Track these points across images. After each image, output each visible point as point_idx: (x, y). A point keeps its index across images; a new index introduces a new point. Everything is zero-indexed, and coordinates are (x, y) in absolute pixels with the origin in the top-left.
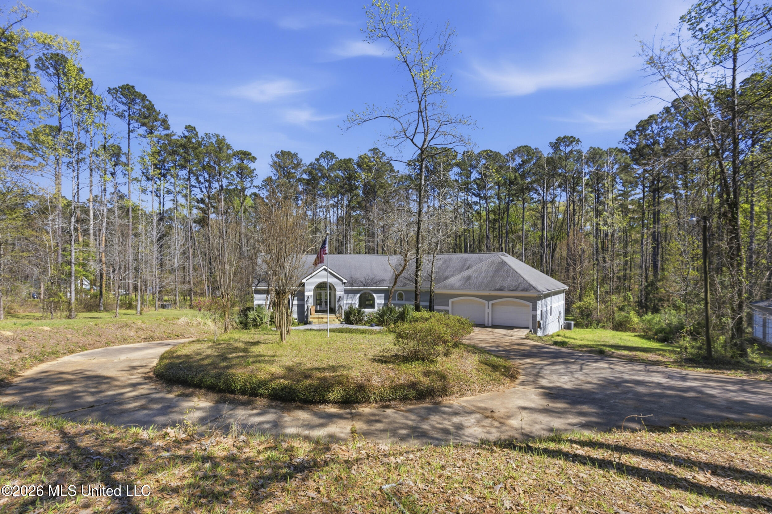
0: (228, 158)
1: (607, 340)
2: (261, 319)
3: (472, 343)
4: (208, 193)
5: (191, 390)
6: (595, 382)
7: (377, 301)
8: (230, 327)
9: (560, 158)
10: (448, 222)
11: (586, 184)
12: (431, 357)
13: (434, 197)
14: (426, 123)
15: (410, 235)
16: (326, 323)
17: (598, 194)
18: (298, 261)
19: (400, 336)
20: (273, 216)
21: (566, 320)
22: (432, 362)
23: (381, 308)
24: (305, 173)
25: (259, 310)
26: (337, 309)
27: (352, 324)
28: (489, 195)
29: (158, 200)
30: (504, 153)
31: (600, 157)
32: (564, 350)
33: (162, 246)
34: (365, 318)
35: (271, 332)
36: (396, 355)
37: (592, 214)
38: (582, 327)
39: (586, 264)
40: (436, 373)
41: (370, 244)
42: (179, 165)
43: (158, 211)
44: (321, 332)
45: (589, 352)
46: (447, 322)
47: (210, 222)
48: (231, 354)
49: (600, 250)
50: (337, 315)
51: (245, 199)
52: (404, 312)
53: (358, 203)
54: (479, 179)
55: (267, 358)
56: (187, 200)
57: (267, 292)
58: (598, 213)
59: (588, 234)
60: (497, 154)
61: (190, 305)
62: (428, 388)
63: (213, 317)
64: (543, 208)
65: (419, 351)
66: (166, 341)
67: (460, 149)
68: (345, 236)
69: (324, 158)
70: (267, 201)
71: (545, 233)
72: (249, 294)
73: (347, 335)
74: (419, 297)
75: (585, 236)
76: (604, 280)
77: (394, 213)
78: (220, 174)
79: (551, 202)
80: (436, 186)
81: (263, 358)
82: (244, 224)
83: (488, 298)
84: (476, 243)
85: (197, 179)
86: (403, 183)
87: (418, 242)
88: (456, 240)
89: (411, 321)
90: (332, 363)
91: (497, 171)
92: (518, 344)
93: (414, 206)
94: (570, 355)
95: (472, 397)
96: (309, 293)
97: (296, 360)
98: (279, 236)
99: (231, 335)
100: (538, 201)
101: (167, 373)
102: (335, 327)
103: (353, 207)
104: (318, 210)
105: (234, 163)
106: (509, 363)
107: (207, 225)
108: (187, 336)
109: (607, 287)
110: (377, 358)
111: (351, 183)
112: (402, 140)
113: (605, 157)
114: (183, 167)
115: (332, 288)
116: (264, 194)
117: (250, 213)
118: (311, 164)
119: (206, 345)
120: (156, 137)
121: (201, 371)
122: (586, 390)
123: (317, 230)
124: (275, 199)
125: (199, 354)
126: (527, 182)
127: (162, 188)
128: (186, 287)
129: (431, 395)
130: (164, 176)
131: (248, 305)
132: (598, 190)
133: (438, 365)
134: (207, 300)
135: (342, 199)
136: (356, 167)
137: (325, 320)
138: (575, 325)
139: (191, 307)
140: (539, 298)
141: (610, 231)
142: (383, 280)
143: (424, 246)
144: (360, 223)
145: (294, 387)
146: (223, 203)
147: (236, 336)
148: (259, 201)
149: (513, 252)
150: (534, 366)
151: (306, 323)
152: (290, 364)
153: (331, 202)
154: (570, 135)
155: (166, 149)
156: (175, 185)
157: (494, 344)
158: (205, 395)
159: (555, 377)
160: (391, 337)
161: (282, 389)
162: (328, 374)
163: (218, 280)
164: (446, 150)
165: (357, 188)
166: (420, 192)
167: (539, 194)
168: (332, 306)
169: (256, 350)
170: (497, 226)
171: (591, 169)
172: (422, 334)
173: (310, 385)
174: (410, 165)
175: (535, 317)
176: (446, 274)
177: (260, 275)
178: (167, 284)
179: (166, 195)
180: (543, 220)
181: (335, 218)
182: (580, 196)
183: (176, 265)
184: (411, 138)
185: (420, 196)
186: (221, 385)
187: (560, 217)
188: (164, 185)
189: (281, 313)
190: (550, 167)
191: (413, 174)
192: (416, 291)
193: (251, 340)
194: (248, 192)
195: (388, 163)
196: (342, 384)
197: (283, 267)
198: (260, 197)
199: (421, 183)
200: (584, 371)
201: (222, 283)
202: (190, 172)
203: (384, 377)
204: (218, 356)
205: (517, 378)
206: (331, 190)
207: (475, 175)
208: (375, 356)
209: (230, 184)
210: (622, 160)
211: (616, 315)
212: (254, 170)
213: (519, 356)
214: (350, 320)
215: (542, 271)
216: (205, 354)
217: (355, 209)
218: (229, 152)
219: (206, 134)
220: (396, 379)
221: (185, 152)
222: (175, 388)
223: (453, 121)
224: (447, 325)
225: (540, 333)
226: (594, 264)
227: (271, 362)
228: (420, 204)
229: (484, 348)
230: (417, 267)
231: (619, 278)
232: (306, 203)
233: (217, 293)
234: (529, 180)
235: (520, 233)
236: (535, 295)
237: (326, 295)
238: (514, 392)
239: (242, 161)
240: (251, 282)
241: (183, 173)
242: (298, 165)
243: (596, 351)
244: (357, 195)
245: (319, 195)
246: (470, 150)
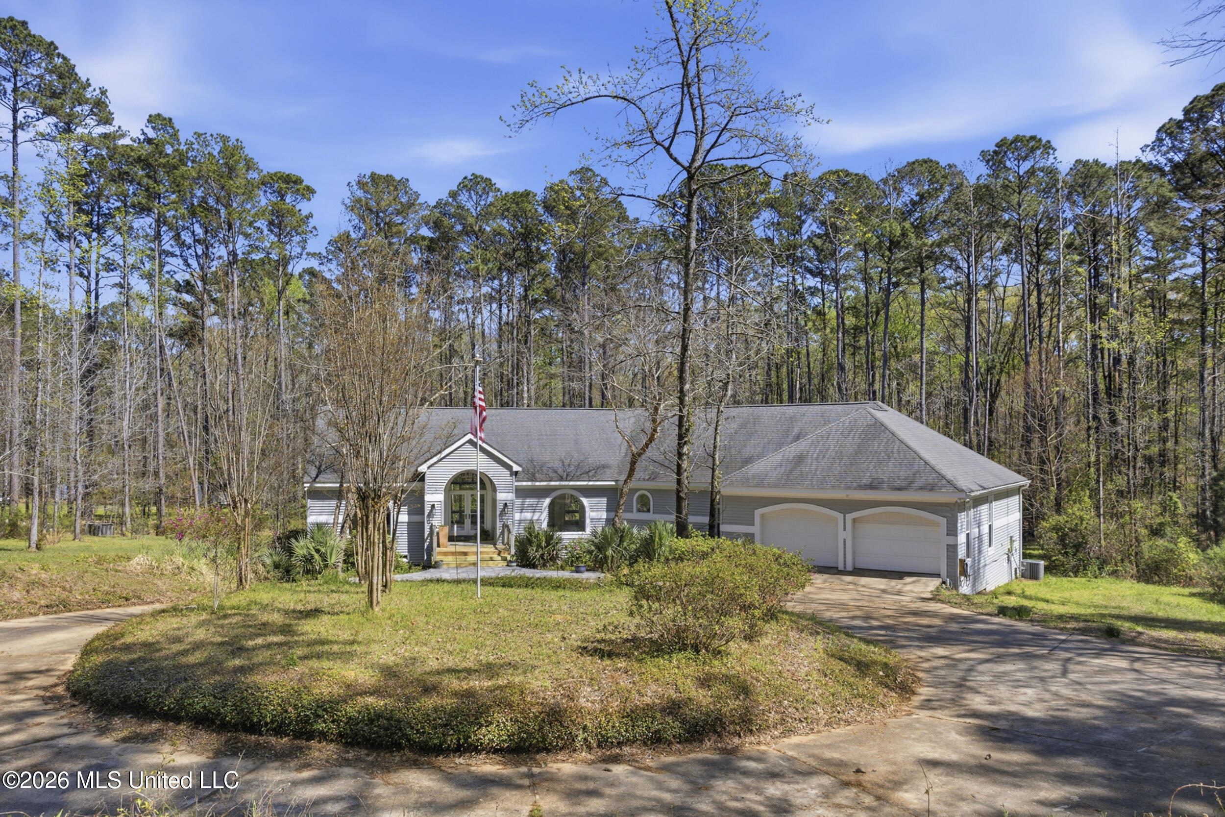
0: (249, 191)
1: (1124, 604)
2: (324, 558)
3: (810, 609)
4: (202, 269)
5: (155, 726)
6: (1100, 703)
7: (590, 514)
8: (251, 576)
9: (1005, 187)
10: (751, 332)
11: (1069, 246)
12: (716, 643)
13: (719, 276)
14: (699, 111)
15: (663, 364)
16: (475, 564)
17: (1096, 269)
18: (409, 422)
19: (642, 593)
20: (353, 323)
21: (1025, 556)
22: (717, 653)
23: (599, 530)
24: (427, 224)
25: (318, 536)
26: (498, 532)
27: (533, 566)
28: (842, 271)
29: (85, 284)
30: (876, 176)
31: (1100, 184)
32: (1022, 626)
33: (92, 389)
34: (563, 554)
35: (347, 587)
36: (634, 639)
37: (1081, 312)
38: (1065, 574)
39: (1069, 427)
40: (726, 679)
41: (575, 385)
42: (133, 206)
43: (84, 311)
44: (463, 586)
45: (1084, 631)
46: (752, 560)
47: (207, 335)
48: (251, 639)
49: (1102, 395)
50: (500, 546)
51: (288, 283)
52: (652, 538)
53: (547, 291)
54: (819, 236)
55: (336, 648)
56: (152, 285)
57: (338, 495)
58: (1096, 312)
59: (1073, 360)
60: (862, 179)
61: (157, 527)
62: (707, 714)
63: (212, 555)
64: (969, 301)
65: (686, 629)
66: (98, 612)
67: (778, 169)
68: (517, 367)
69: (469, 190)
70: (340, 288)
71: (972, 357)
72: (295, 499)
73: (521, 592)
74: (685, 503)
75: (1067, 363)
76: (1116, 462)
77: (627, 314)
78: (230, 227)
79: (985, 286)
80: (723, 252)
81: (326, 647)
82: (285, 340)
83: (845, 507)
84: (816, 381)
85: (177, 237)
86: (649, 247)
87: (681, 379)
88: (768, 375)
89: (667, 559)
90: (487, 657)
91: (861, 218)
92: (915, 613)
93: (673, 300)
94: (1038, 639)
95: (812, 737)
96: (435, 497)
97: (405, 651)
98: (366, 367)
99: (252, 596)
100: (957, 284)
101: (99, 688)
102: (493, 575)
103: (535, 301)
104: (456, 308)
105: (264, 202)
106: (895, 657)
107: (200, 341)
108: (148, 597)
109: (1121, 481)
110: (590, 646)
111: (529, 247)
112: (646, 149)
113: (1112, 184)
114: (143, 210)
115: (487, 484)
116: (332, 271)
117: (300, 317)
118: (438, 205)
119: (194, 619)
120: (80, 139)
121: (179, 681)
122: (1079, 721)
123: (453, 352)
124: (357, 283)
125: (178, 640)
126: (930, 241)
127: (94, 257)
128: (149, 484)
129: (715, 732)
130: (99, 229)
131: (295, 524)
132: (1096, 258)
133: (730, 661)
134: (198, 513)
135: (510, 283)
136: (540, 210)
137: (471, 558)
138: (1048, 569)
139: (160, 531)
140: (962, 507)
141: (1125, 351)
142: (605, 467)
143: (696, 388)
144: (550, 336)
145: (399, 715)
146: (237, 292)
147: (264, 596)
148: (320, 287)
149: (900, 400)
150: (953, 663)
151: (428, 565)
152: (390, 660)
153: (485, 290)
154: (1028, 135)
155: (102, 169)
156: (124, 251)
157: (858, 613)
158: (189, 738)
159: (1003, 691)
160: (624, 597)
161: (371, 721)
162: (476, 683)
163: (225, 468)
164: (744, 171)
165: (543, 258)
166: (687, 266)
167: (958, 268)
168: (488, 526)
169: (310, 628)
170: (862, 342)
171: (1078, 211)
172: (694, 590)
173: (435, 710)
174: (665, 206)
175: (952, 549)
176: (748, 451)
177: (321, 456)
178: (103, 477)
179: (103, 274)
180: (968, 328)
181: (495, 326)
182: (1053, 272)
183: (126, 434)
184: (666, 144)
185: (687, 274)
186: (228, 712)
187: (1008, 319)
188: (97, 251)
189: (370, 544)
190: (984, 208)
191: (670, 223)
192: (678, 492)
193: (299, 607)
194: (297, 267)
195: (614, 201)
196: (510, 706)
197: (374, 438)
198: (324, 279)
199: (687, 247)
200: (1072, 676)
201: (234, 475)
202: (161, 221)
203: (607, 691)
204: (222, 644)
205: (914, 693)
206: (485, 262)
207: (810, 227)
208: (585, 640)
209: (254, 248)
210: (1151, 190)
211: (1145, 546)
212: (310, 216)
213: (918, 639)
214: (528, 559)
215: (968, 445)
216: (190, 639)
217: (539, 305)
218: (253, 175)
219: (198, 135)
220: (634, 695)
221: (149, 177)
222: (117, 721)
223: (760, 106)
224: (751, 568)
225: (965, 588)
226: (1089, 428)
227: (345, 656)
228: (686, 292)
229: (836, 620)
230: (681, 437)
231: (1149, 460)
232: (428, 292)
233: (222, 497)
234: (936, 237)
235: (916, 358)
236: (952, 498)
237: (474, 501)
238: (908, 726)
239: (282, 197)
240: (300, 471)
241: (144, 223)
242: (410, 205)
243: (1099, 630)
244: (546, 275)
245: (458, 274)
246: (800, 170)
